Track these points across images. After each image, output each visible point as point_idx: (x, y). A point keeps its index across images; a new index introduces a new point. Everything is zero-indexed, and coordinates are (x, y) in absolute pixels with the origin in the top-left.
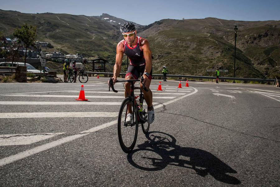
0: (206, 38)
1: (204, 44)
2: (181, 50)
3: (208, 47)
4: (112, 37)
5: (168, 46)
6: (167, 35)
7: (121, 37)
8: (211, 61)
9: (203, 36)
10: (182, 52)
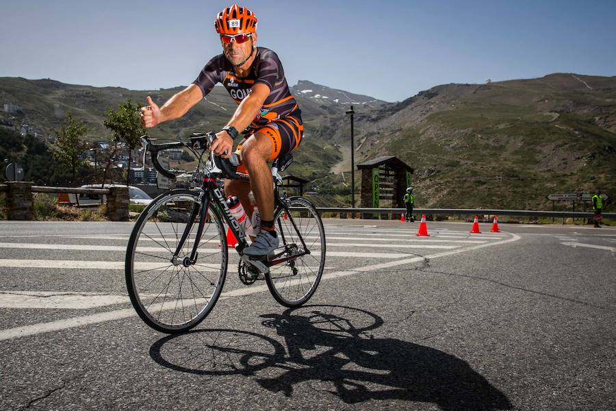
0: (548, 123)
1: (543, 139)
2: (484, 155)
3: (553, 146)
4: (320, 132)
5: (452, 148)
6: (448, 122)
7: (339, 130)
8: (564, 181)
9: (540, 121)
10: (488, 161)
